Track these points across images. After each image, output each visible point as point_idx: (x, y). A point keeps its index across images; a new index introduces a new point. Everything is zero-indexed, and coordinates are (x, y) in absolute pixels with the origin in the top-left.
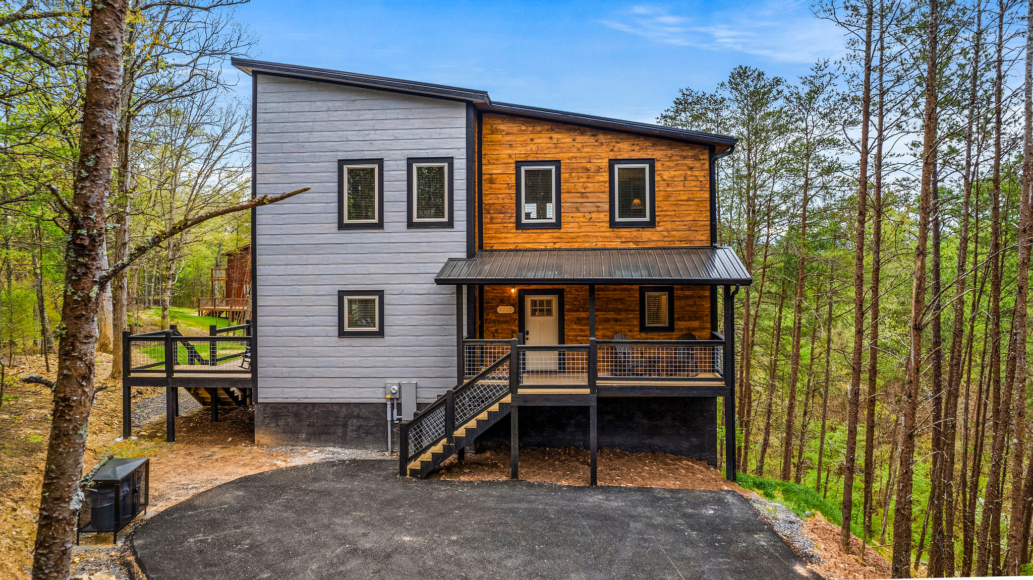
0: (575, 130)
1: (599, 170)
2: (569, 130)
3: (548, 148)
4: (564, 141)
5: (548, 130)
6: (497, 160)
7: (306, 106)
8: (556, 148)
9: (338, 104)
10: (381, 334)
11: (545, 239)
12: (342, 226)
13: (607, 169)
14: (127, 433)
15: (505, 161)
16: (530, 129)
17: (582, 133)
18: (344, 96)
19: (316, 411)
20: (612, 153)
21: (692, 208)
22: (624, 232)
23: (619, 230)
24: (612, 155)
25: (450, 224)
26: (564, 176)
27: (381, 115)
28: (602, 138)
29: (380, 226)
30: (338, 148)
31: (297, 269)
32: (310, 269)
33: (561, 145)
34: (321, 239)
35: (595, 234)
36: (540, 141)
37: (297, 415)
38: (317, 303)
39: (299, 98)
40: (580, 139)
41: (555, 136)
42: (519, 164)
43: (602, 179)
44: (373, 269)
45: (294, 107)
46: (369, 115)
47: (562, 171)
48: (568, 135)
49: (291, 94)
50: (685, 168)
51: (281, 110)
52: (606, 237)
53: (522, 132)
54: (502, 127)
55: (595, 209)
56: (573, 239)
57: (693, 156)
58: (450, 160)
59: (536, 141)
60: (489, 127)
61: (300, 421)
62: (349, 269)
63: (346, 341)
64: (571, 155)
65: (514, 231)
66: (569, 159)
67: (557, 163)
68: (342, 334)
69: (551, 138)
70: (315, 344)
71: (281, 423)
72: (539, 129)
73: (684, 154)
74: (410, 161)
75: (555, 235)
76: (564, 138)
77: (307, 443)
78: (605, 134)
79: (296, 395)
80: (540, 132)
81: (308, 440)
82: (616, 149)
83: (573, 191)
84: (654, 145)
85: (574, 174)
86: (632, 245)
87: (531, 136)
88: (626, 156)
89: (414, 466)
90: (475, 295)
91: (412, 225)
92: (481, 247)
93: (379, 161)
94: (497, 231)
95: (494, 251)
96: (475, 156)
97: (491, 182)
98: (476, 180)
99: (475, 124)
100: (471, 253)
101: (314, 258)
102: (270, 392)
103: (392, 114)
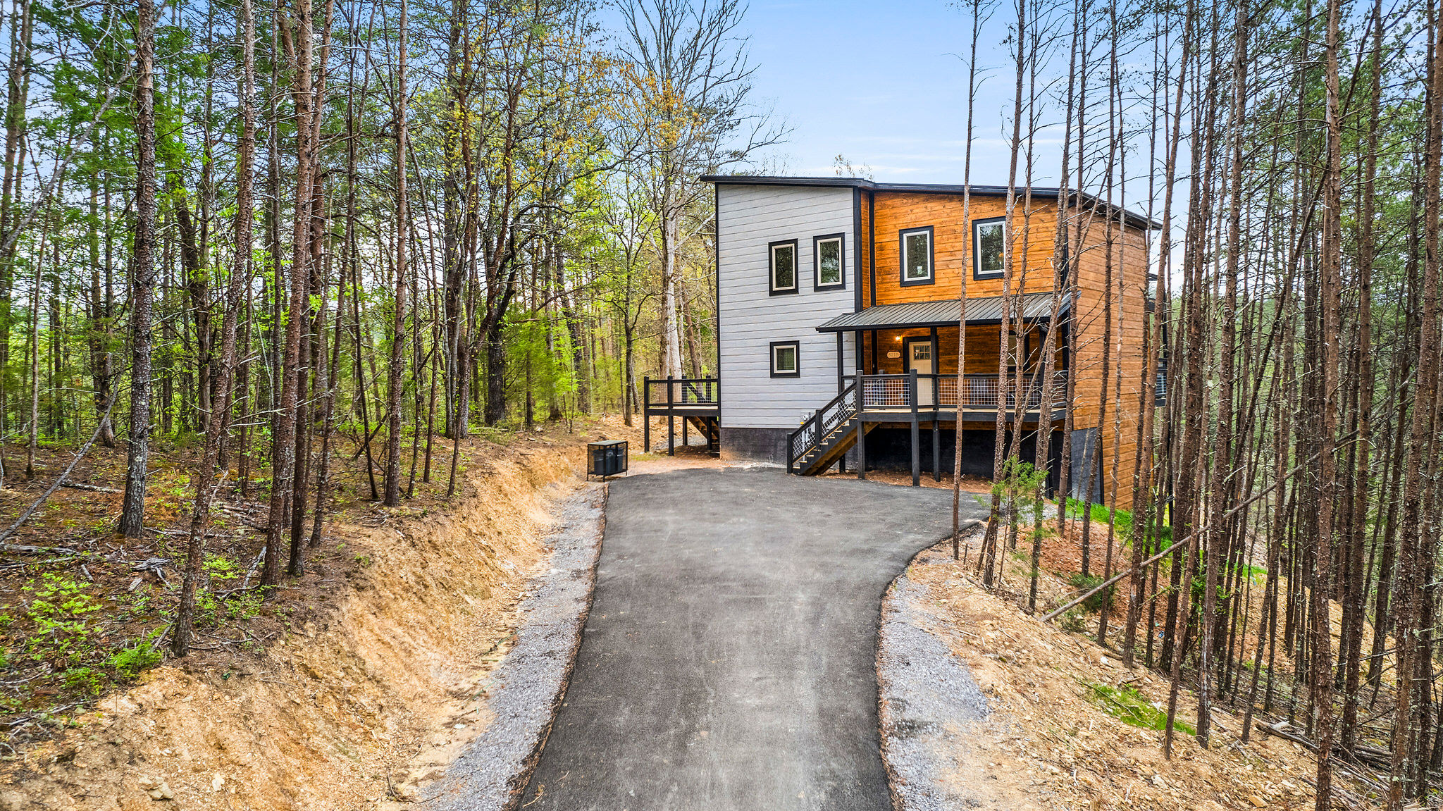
0: (944, 198)
2: (940, 199)
3: (923, 216)
4: (936, 208)
5: (924, 201)
6: (885, 230)
7: (748, 205)
8: (930, 215)
9: (768, 200)
10: (797, 375)
11: (922, 293)
12: (772, 293)
13: (970, 230)
14: (647, 448)
15: (891, 231)
16: (911, 201)
17: (951, 200)
18: (770, 193)
19: (757, 434)
20: (974, 215)
21: (1044, 257)
22: (986, 284)
23: (982, 281)
24: (975, 217)
25: (843, 286)
26: (936, 239)
27: (795, 205)
29: (796, 291)
30: (768, 234)
31: (744, 328)
32: (752, 327)
33: (934, 212)
34: (759, 304)
36: (917, 211)
37: (745, 437)
38: (757, 352)
39: (742, 200)
40: (949, 205)
41: (929, 205)
42: (902, 232)
43: (967, 238)
44: (792, 324)
45: (741, 206)
46: (787, 206)
47: (935, 234)
48: (939, 203)
50: (1037, 221)
51: (733, 209)
52: (971, 289)
53: (905, 205)
54: (889, 202)
55: (961, 265)
56: (945, 292)
57: (1046, 210)
58: (842, 235)
59: (914, 211)
60: (878, 204)
61: (747, 441)
62: (777, 326)
63: (776, 381)
64: (942, 220)
65: (899, 288)
66: (940, 223)
67: (931, 228)
68: (773, 375)
69: (926, 207)
70: (756, 383)
71: (736, 443)
72: (917, 200)
73: (1036, 209)
74: (816, 238)
75: (930, 289)
76: (936, 206)
77: (751, 459)
78: (969, 199)
79: (744, 421)
80: (918, 203)
81: (752, 456)
82: (977, 211)
83: (944, 250)
85: (944, 237)
86: (993, 295)
87: (911, 207)
88: (986, 216)
89: (796, 466)
90: (865, 343)
91: (817, 289)
92: (873, 303)
93: (795, 241)
94: (887, 289)
95: (883, 306)
96: (865, 229)
97: (882, 249)
98: (866, 249)
99: (864, 204)
100: (859, 308)
101: (755, 319)
102: (729, 420)
103: (803, 203)
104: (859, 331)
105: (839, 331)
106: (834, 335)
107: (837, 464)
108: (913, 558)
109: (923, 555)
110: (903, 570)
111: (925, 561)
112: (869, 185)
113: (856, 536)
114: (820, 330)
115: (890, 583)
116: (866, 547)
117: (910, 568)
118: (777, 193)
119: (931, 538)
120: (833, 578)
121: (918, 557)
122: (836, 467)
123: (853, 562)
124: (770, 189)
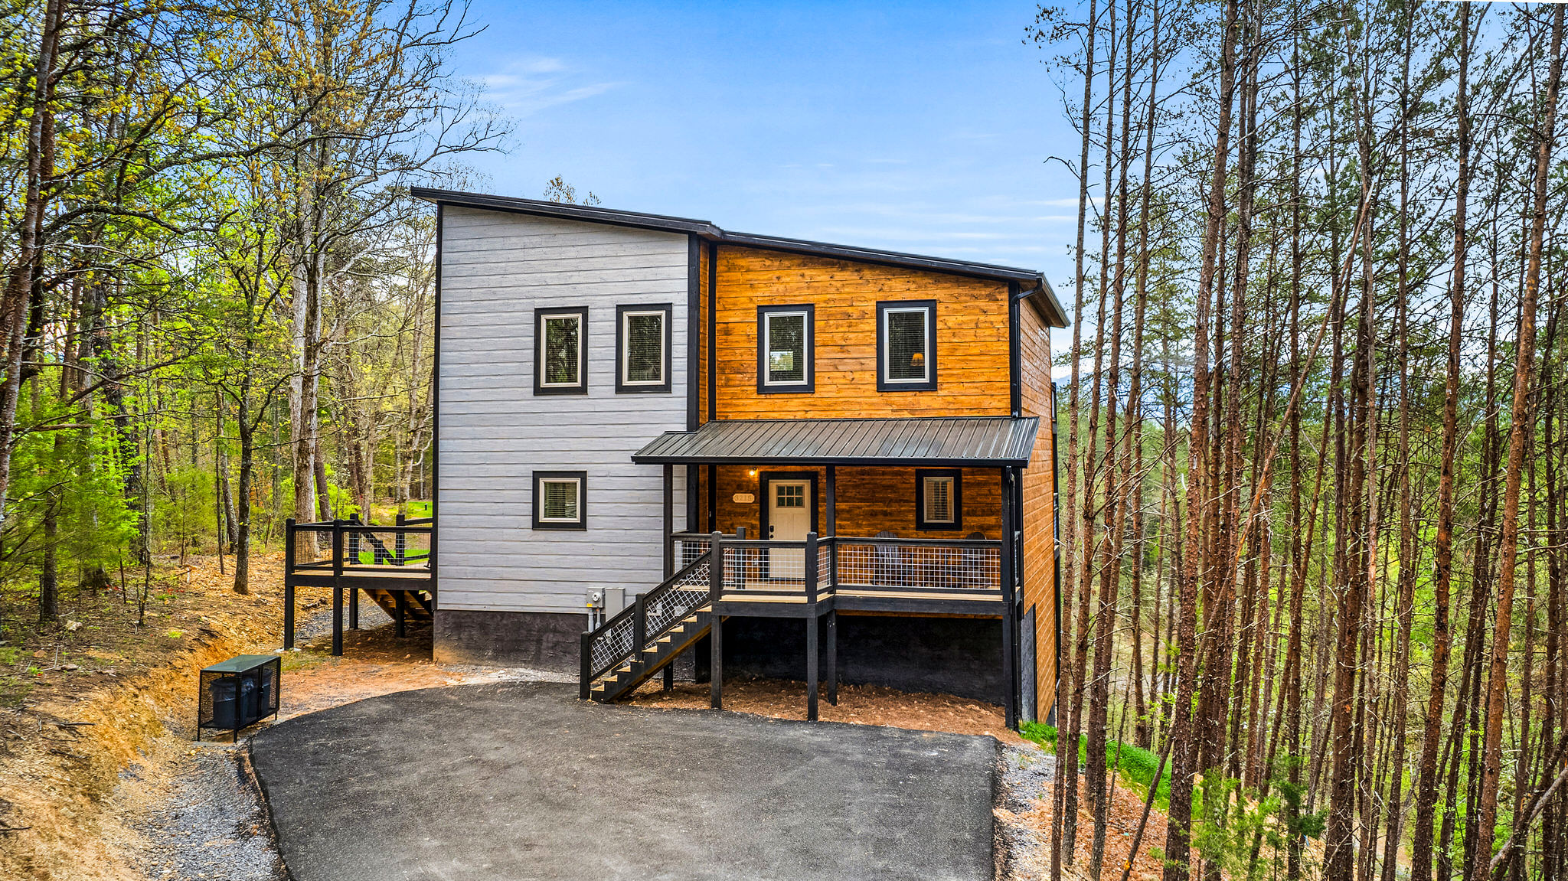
0: (833, 265)
1: (863, 316)
2: (826, 265)
3: (798, 288)
4: (819, 279)
5: (799, 265)
6: (735, 304)
7: (498, 243)
8: (808, 288)
9: (536, 240)
10: (582, 526)
11: (794, 406)
12: (538, 391)
13: (874, 315)
14: (289, 643)
15: (744, 306)
16: (777, 263)
17: (843, 268)
18: (543, 230)
19: (505, 622)
20: (881, 294)
21: (986, 365)
22: (896, 397)
23: (890, 394)
24: (881, 297)
25: (667, 388)
26: (818, 324)
27: (585, 252)
28: (868, 274)
29: (583, 390)
30: (536, 294)
31: (486, 445)
32: (500, 445)
33: (816, 284)
34: (514, 407)
35: (859, 400)
36: (788, 279)
37: (483, 627)
38: (508, 487)
39: (490, 234)
40: (840, 275)
41: (808, 272)
42: (761, 310)
43: (867, 328)
44: (574, 444)
45: (485, 244)
46: (572, 252)
47: (816, 318)
48: (824, 271)
49: (482, 228)
50: (977, 311)
51: (469, 248)
52: (873, 404)
53: (768, 269)
54: (742, 262)
55: (858, 367)
56: (830, 407)
57: (987, 295)
58: (668, 307)
59: (783, 280)
60: (725, 262)
61: (486, 634)
62: (547, 444)
63: (542, 535)
64: (828, 296)
65: (755, 395)
66: (825, 302)
67: (810, 308)
68: (537, 525)
69: (803, 276)
70: (505, 537)
71: (465, 635)
72: (787, 263)
73: (975, 293)
74: (621, 309)
75: (807, 401)
76: (820, 275)
77: (493, 663)
78: (871, 268)
79: (482, 601)
80: (789, 268)
81: (495, 658)
82: (885, 288)
83: (830, 343)
84: (937, 281)
85: (831, 322)
86: (906, 415)
87: (778, 273)
88: (899, 298)
89: (597, 686)
90: (700, 478)
91: (622, 389)
92: (714, 417)
93: (584, 310)
94: (734, 396)
95: (726, 422)
96: (704, 299)
97: (727, 332)
98: (703, 333)
99: (704, 261)
100: (693, 425)
101: (505, 431)
102: (450, 598)
103: (599, 251)
104: (693, 465)
105: (668, 464)
107: (659, 675)
112: (716, 233)
114: (633, 459)
118: (553, 230)
122: (654, 686)
124: (541, 223)
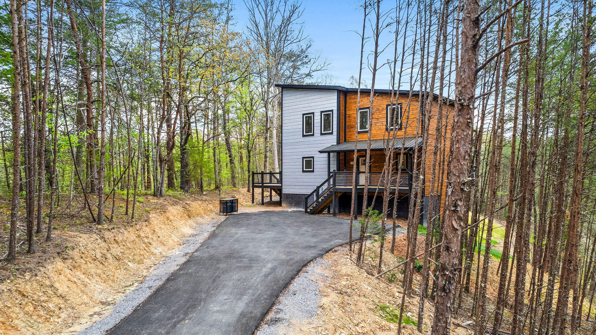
1: (383, 109)
3: (367, 102)
5: (367, 96)
6: (351, 109)
7: (295, 97)
8: (369, 102)
9: (303, 96)
10: (313, 171)
11: (365, 136)
12: (304, 136)
13: (385, 109)
14: (253, 202)
15: (353, 109)
17: (378, 96)
18: (304, 92)
19: (297, 196)
21: (415, 121)
22: (391, 132)
24: (387, 103)
25: (332, 133)
27: (314, 97)
28: (384, 97)
29: (313, 135)
30: (303, 110)
31: (292, 150)
32: (295, 150)
34: (298, 140)
35: (381, 134)
36: (364, 101)
37: (292, 198)
38: (297, 161)
40: (377, 98)
41: (369, 98)
42: (357, 110)
43: (384, 113)
44: (311, 149)
45: (292, 98)
46: (311, 98)
48: (373, 97)
49: (291, 95)
50: (413, 105)
51: (288, 99)
52: (385, 135)
53: (359, 98)
54: (353, 97)
55: (381, 124)
57: (416, 100)
58: (332, 111)
60: (348, 97)
61: (293, 200)
62: (305, 150)
63: (305, 174)
64: (374, 104)
67: (369, 108)
68: (303, 171)
70: (297, 174)
71: (288, 200)
73: (413, 100)
74: (322, 112)
78: (385, 95)
79: (292, 191)
80: (364, 97)
81: (295, 206)
82: (389, 101)
83: (374, 118)
84: (403, 97)
87: (362, 99)
88: (392, 103)
89: (309, 210)
90: (341, 158)
91: (322, 134)
92: (345, 141)
93: (313, 113)
94: (351, 135)
95: (349, 142)
96: (342, 108)
97: (349, 117)
98: (342, 117)
99: (342, 97)
100: (339, 143)
101: (296, 147)
102: (285, 191)
103: (317, 97)
104: (338, 153)
105: (329, 153)
106: (326, 155)
107: (326, 210)
108: (331, 250)
109: (336, 249)
110: (323, 255)
111: (336, 251)
112: (343, 89)
113: (313, 240)
114: (321, 152)
115: (312, 260)
116: (313, 245)
117: (327, 254)
118: (306, 92)
119: (344, 242)
120: (289, 258)
121: (333, 250)
122: (326, 211)
123: (304, 251)
124: (304, 91)
